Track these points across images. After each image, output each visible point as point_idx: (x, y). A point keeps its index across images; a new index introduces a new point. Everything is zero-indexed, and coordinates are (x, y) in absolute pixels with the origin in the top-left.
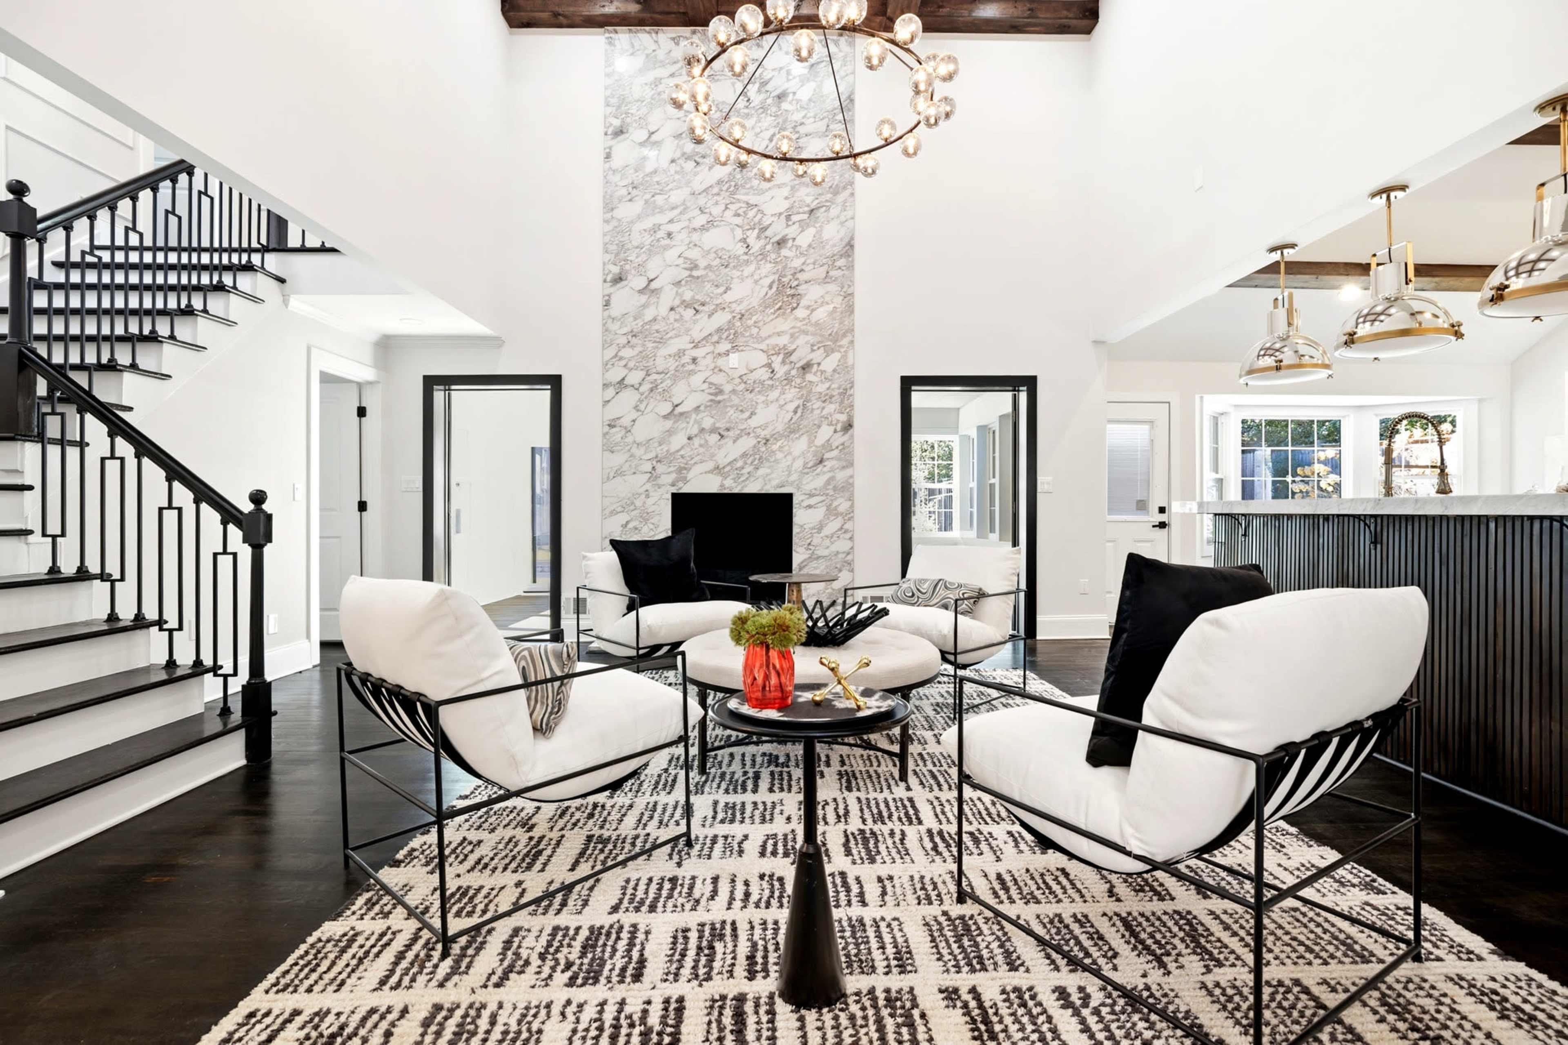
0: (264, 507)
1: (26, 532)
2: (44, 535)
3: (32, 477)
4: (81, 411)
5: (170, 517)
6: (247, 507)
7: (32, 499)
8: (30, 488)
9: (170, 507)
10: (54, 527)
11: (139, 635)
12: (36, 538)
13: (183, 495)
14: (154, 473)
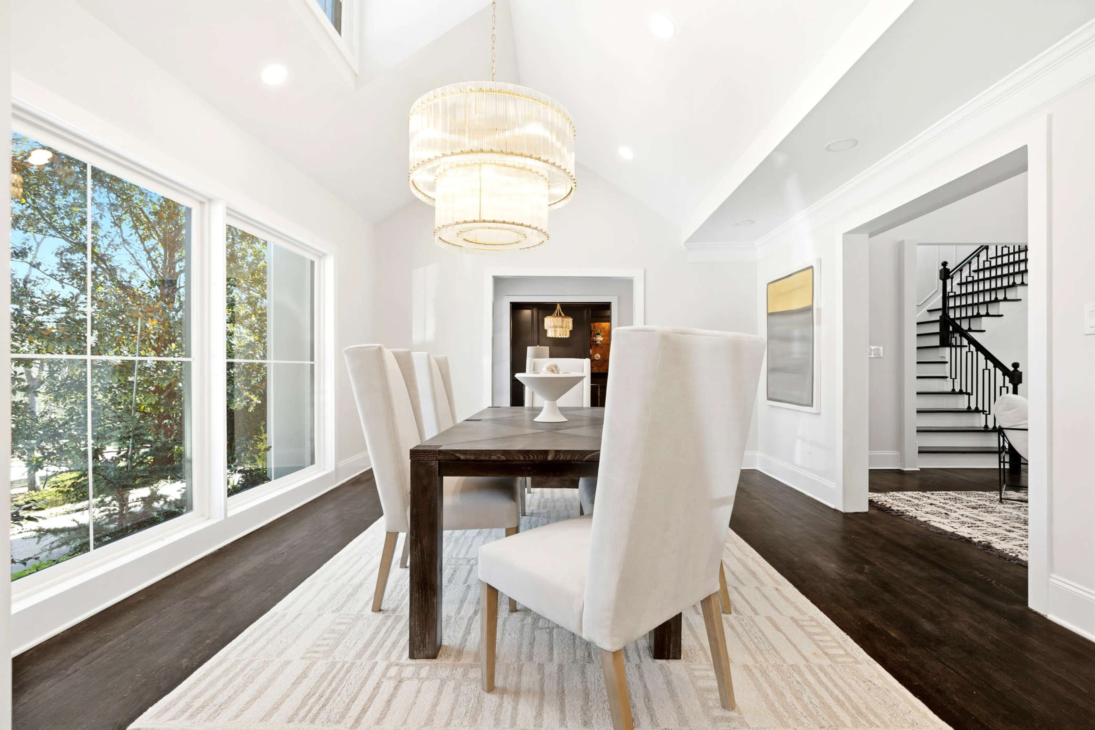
0: (1018, 369)
1: (946, 377)
2: (951, 378)
3: (948, 359)
4: (961, 336)
5: (986, 372)
6: (1012, 369)
7: (948, 365)
8: (947, 362)
9: (986, 369)
10: (953, 376)
11: (977, 415)
12: (949, 379)
13: (990, 365)
14: (981, 356)
